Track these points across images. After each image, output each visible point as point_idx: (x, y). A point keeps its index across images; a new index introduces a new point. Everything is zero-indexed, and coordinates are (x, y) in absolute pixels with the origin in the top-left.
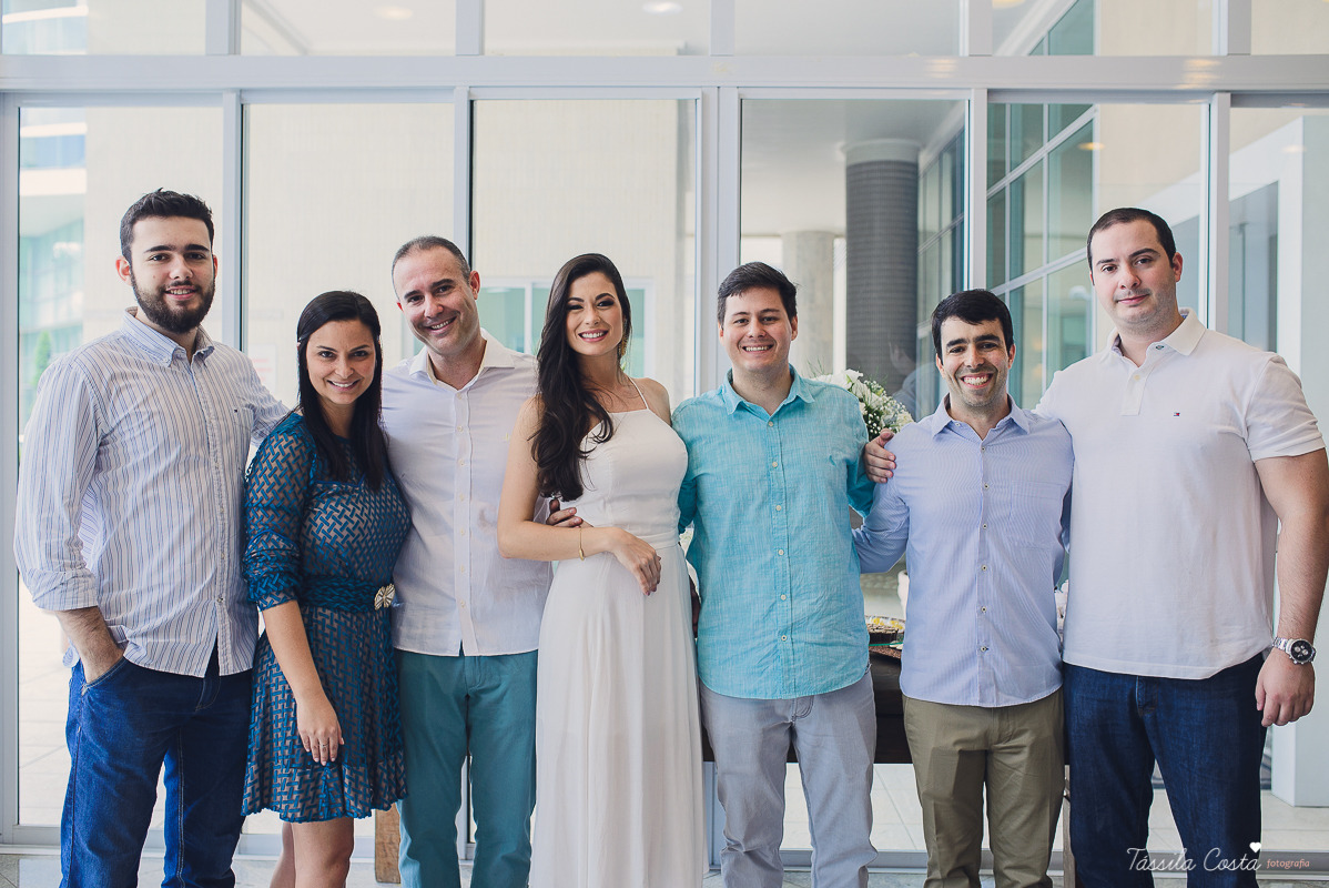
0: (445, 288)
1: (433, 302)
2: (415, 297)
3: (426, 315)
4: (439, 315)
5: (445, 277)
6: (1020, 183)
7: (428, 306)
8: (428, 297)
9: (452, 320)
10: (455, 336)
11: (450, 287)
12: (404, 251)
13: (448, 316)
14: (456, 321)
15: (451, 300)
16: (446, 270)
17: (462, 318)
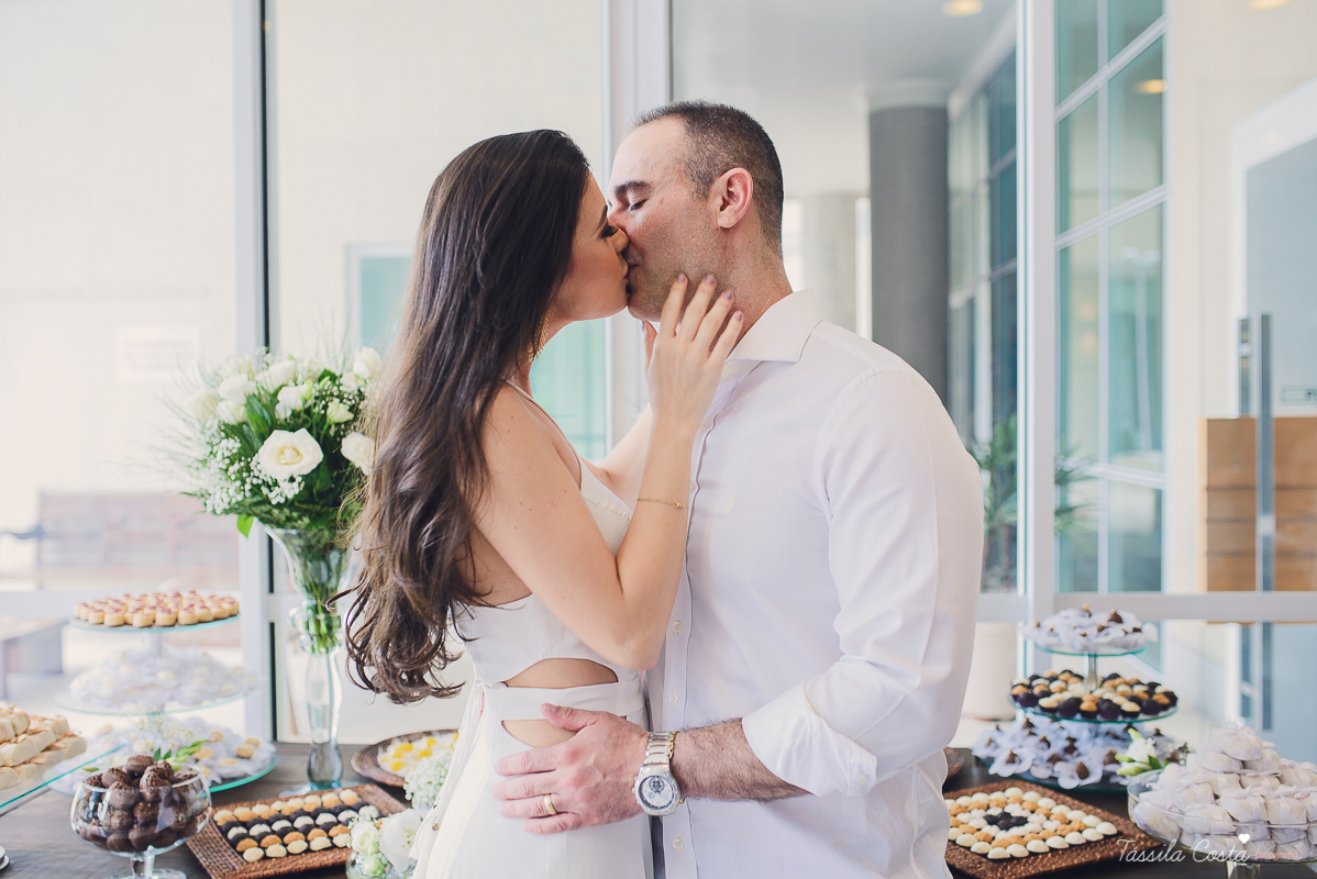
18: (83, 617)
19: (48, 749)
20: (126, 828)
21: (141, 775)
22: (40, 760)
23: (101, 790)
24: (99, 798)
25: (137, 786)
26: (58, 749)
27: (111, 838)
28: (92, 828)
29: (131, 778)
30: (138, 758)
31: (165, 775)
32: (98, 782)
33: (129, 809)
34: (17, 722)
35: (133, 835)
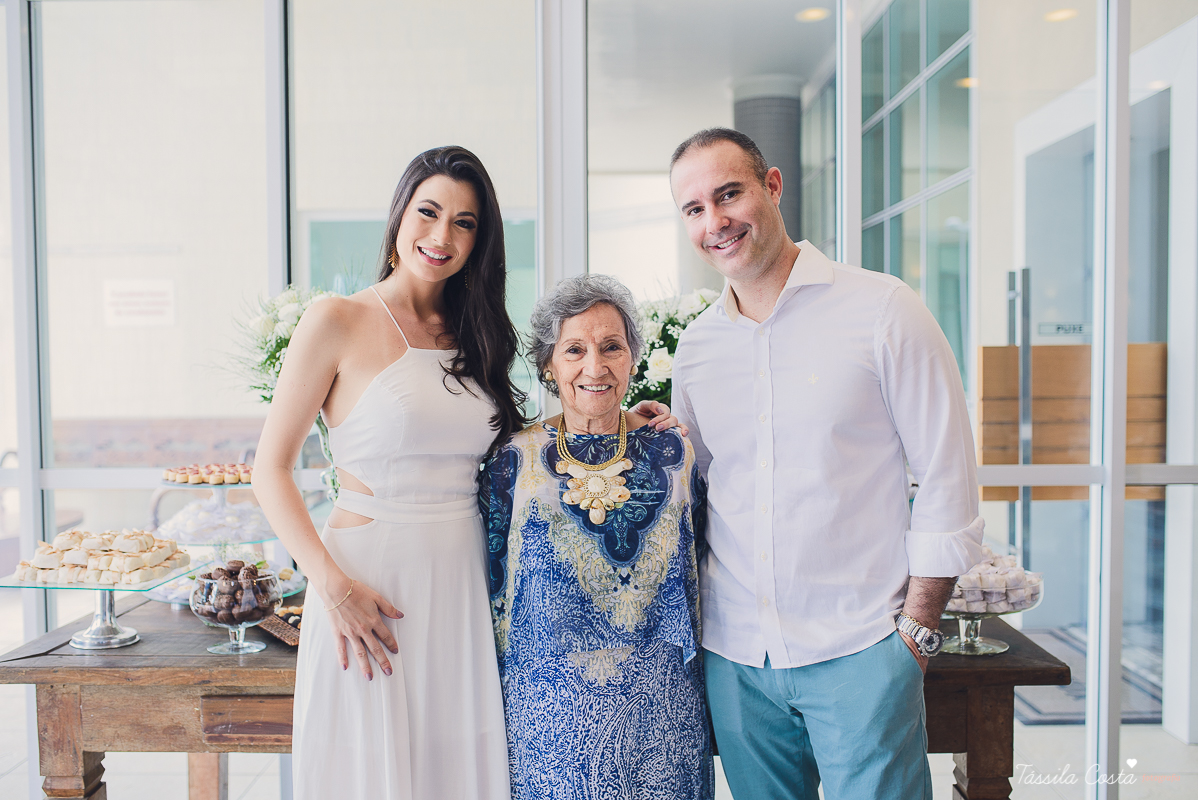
0: (731, 195)
1: (715, 213)
2: (696, 208)
3: (708, 231)
4: (724, 229)
5: (731, 179)
6: (898, 113)
7: (709, 220)
8: (709, 207)
9: (745, 234)
10: (746, 255)
11: (738, 192)
12: (681, 152)
13: (734, 231)
14: (747, 236)
15: (738, 209)
16: (733, 170)
17: (754, 232)
18: (171, 478)
19: (168, 559)
20: (230, 607)
21: (238, 573)
22: (165, 565)
23: (211, 581)
24: (210, 588)
25: (237, 579)
26: (175, 559)
27: (221, 613)
28: (207, 607)
29: (232, 574)
30: (234, 562)
31: (253, 572)
32: (209, 576)
33: (233, 594)
34: (148, 539)
35: (235, 611)
